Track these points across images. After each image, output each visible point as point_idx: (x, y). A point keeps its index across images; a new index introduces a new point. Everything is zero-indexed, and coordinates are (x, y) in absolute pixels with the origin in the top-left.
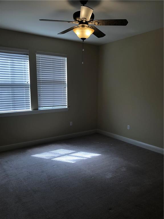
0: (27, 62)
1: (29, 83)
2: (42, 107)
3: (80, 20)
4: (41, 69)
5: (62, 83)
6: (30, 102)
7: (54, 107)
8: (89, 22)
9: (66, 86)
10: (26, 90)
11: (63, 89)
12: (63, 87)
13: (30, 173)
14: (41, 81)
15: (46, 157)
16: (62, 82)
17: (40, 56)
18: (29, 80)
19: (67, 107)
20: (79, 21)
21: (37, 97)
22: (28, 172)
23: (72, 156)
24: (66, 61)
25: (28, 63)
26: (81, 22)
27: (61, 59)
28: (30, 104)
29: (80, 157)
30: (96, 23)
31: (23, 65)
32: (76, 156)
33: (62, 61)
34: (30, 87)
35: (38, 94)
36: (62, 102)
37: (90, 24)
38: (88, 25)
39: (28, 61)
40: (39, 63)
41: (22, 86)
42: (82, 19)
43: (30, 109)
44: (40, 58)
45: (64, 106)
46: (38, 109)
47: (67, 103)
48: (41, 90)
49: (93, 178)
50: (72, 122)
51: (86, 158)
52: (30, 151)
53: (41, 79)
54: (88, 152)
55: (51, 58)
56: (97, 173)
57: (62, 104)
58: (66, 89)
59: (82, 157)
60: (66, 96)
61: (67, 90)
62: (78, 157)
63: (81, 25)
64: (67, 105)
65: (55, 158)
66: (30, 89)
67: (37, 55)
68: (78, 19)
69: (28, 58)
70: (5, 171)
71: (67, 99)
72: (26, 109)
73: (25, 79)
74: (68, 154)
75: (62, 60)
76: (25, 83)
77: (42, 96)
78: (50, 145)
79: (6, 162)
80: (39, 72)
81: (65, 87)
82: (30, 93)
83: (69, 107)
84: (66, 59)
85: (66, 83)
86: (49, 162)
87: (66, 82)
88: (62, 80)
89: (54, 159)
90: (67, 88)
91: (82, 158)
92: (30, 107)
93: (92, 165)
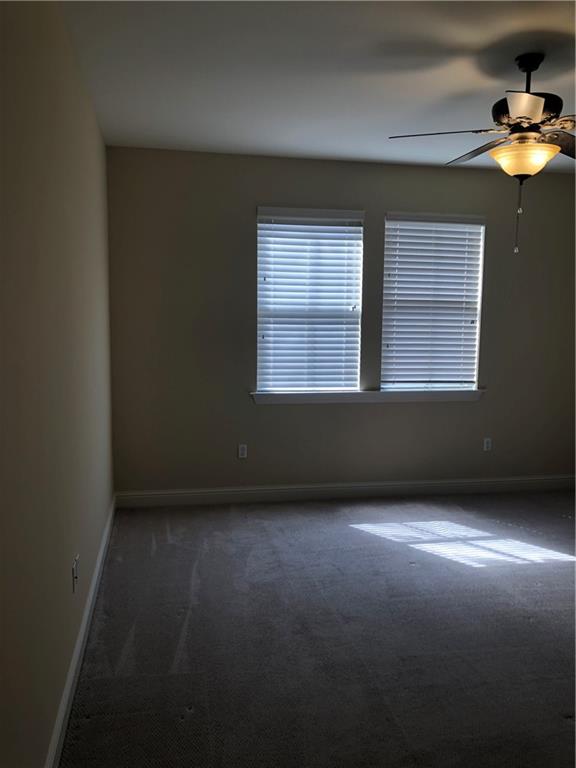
0: (358, 245)
1: (359, 308)
2: (394, 382)
3: (512, 123)
4: (397, 266)
5: (463, 307)
6: (359, 364)
7: (430, 385)
8: (543, 123)
9: (478, 319)
10: (348, 330)
11: (466, 327)
12: (466, 321)
13: (339, 569)
14: (395, 304)
15: (393, 536)
16: (464, 305)
17: (399, 225)
18: (360, 301)
19: (474, 387)
20: (509, 125)
21: (380, 351)
22: (334, 565)
23: (477, 546)
24: (482, 237)
25: (361, 249)
26: (516, 128)
27: (464, 233)
28: (358, 370)
29: (503, 554)
30: (569, 125)
31: (346, 255)
32: (490, 550)
33: (467, 236)
34: (360, 320)
35: (383, 342)
36: (458, 370)
37: (545, 128)
38: (540, 132)
39: (361, 242)
40: (394, 247)
41: (336, 317)
42: (518, 120)
43: (355, 386)
44: (398, 233)
45: (466, 385)
46: (379, 389)
47: (475, 373)
48: (395, 329)
49: (531, 620)
50: (489, 439)
51: (524, 559)
52: (346, 511)
53: (396, 298)
54: (536, 545)
55: (430, 231)
56: (549, 609)
57: (458, 376)
58: (475, 327)
59: (511, 556)
60: (474, 352)
61: (478, 331)
62: (497, 552)
63: (517, 135)
64: (475, 379)
65: (419, 543)
66: (360, 326)
67: (388, 225)
68: (505, 121)
69: (362, 235)
70: (274, 553)
71: (476, 361)
72: (347, 386)
73: (348, 298)
74: (465, 540)
75: (470, 233)
76: (348, 311)
77: (395, 348)
78: (409, 505)
79: (281, 530)
80: (389, 275)
81: (473, 322)
82: (359, 339)
83: (483, 388)
84: (482, 229)
85: (476, 309)
86: (401, 552)
87: (479, 306)
88: (464, 299)
89: (417, 547)
90: (478, 325)
91: (510, 559)
92: (356, 380)
93: (540, 585)
